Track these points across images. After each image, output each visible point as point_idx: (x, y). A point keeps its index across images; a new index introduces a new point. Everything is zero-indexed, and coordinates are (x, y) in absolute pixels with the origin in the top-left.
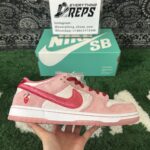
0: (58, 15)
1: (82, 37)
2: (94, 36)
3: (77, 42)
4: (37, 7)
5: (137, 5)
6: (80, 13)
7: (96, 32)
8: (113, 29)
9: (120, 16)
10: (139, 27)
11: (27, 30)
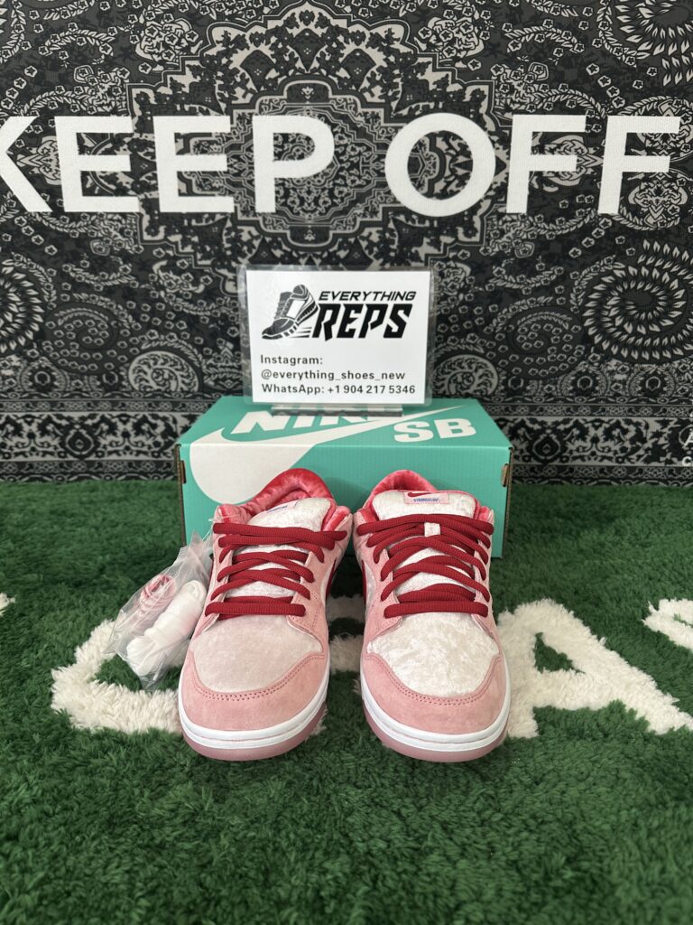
4: (204, 312)
5: (565, 309)
6: (357, 325)
7: (418, 399)
9: (507, 349)
10: (584, 389)
11: (155, 398)
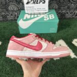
0: (28, 3)
1: (40, 14)
2: (46, 13)
3: (38, 16)
6: (39, 2)
7: (47, 11)
8: (55, 9)
